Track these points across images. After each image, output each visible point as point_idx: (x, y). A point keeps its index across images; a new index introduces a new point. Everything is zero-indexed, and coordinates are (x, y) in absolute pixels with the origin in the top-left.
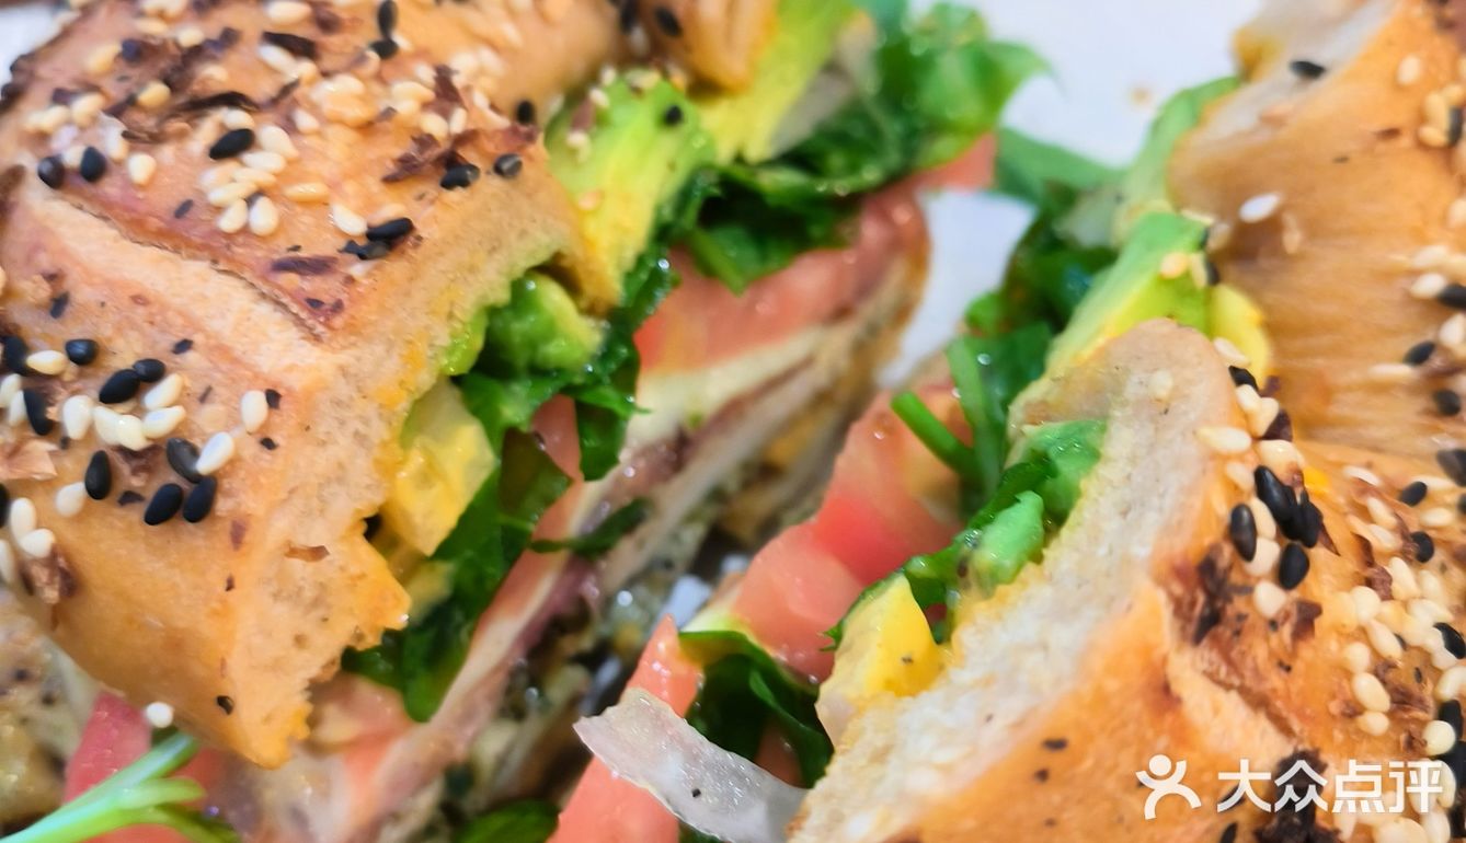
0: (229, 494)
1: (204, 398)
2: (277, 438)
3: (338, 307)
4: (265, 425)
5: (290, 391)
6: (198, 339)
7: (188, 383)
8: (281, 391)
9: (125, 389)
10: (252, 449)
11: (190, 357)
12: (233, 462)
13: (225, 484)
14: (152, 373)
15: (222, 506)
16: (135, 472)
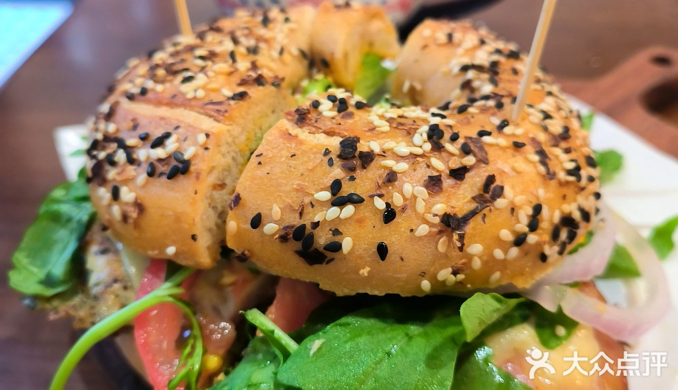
0: (194, 165)
1: (185, 140)
2: (209, 147)
3: (226, 111)
4: (206, 143)
5: (213, 133)
6: (182, 125)
7: (180, 137)
8: (210, 134)
9: (159, 143)
10: (201, 151)
11: (180, 130)
12: (195, 156)
13: (193, 162)
14: (167, 135)
15: (192, 168)
16: (163, 166)
